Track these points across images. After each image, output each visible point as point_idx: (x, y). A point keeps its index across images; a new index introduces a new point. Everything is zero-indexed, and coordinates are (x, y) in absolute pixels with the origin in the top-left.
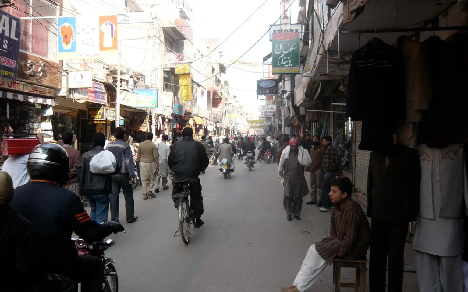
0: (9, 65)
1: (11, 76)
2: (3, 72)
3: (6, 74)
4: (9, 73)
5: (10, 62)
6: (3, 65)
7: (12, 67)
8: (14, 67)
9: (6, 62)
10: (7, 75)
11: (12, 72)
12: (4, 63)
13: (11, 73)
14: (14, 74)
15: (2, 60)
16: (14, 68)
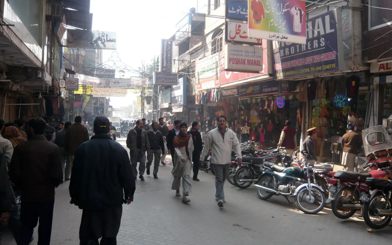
0: (329, 58)
1: (332, 67)
2: (324, 67)
3: (327, 68)
4: (330, 66)
5: (330, 55)
6: (324, 61)
7: (333, 59)
8: (335, 57)
9: (325, 57)
10: (329, 68)
11: (333, 63)
12: (324, 59)
13: (332, 65)
14: (335, 65)
15: (322, 57)
16: (335, 59)
